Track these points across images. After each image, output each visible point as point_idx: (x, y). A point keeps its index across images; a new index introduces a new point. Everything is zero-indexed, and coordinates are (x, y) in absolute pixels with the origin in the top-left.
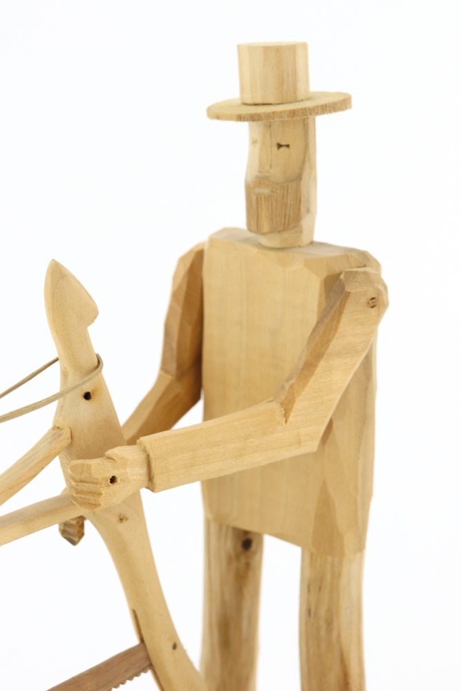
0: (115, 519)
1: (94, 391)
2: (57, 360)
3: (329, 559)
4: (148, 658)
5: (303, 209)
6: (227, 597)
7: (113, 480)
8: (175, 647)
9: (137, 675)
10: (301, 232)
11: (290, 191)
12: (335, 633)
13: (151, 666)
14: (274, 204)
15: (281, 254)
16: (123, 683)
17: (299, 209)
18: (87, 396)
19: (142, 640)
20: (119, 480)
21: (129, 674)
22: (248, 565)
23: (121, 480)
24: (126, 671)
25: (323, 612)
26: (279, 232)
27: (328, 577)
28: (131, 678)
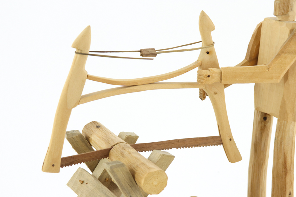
0: (213, 93)
1: (210, 52)
2: (201, 42)
3: (283, 121)
4: (221, 141)
5: (290, 9)
6: (257, 135)
7: (209, 76)
8: (230, 140)
9: (217, 145)
10: (289, 16)
11: (286, 2)
12: (283, 146)
13: (222, 144)
14: (280, 6)
15: (281, 22)
16: (212, 145)
17: (288, 8)
18: (208, 53)
19: (220, 135)
20: (210, 77)
21: (214, 143)
22: (265, 125)
23: (211, 77)
24: (213, 142)
25: (279, 138)
26: (281, 15)
27: (282, 127)
28: (214, 145)
